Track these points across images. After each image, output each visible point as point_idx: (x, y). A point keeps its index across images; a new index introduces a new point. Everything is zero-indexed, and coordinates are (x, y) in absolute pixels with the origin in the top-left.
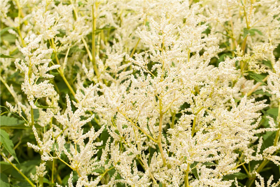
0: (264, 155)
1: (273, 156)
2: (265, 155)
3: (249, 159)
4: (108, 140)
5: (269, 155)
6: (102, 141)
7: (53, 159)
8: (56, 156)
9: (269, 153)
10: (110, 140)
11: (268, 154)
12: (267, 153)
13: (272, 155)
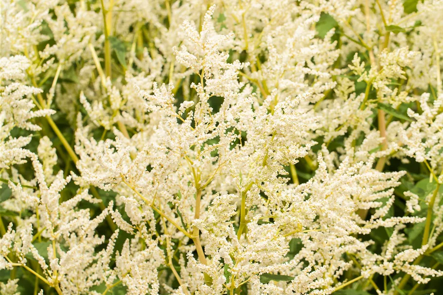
0: (397, 264)
1: (413, 266)
2: (399, 265)
3: (369, 270)
4: (114, 234)
5: (405, 264)
6: (103, 237)
7: (13, 266)
8: (19, 262)
9: (405, 260)
10: (118, 234)
11: (404, 262)
12: (402, 260)
13: (411, 263)
